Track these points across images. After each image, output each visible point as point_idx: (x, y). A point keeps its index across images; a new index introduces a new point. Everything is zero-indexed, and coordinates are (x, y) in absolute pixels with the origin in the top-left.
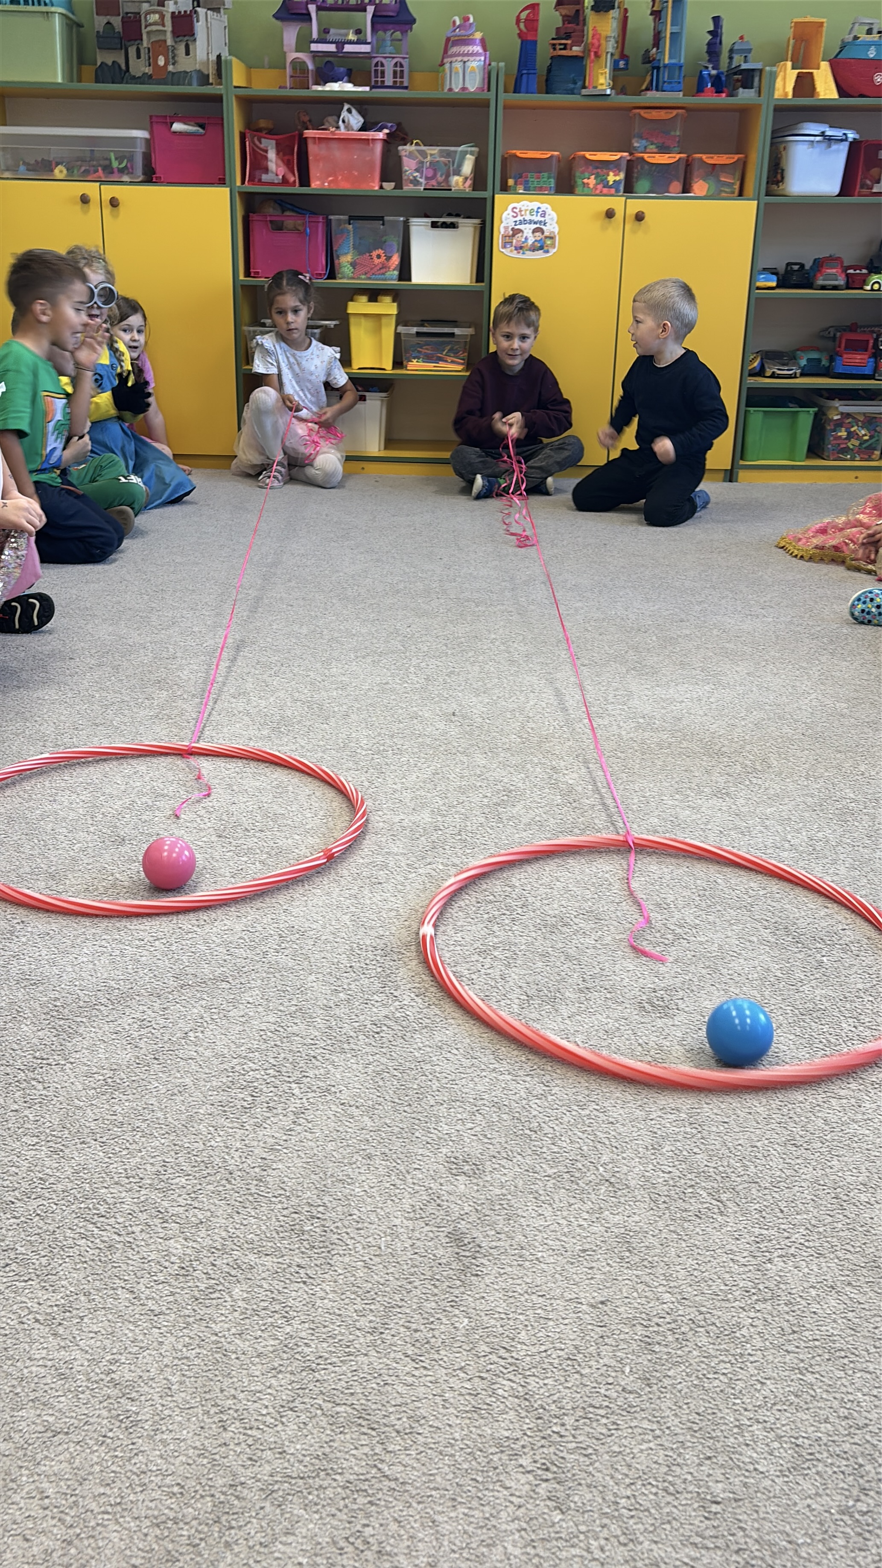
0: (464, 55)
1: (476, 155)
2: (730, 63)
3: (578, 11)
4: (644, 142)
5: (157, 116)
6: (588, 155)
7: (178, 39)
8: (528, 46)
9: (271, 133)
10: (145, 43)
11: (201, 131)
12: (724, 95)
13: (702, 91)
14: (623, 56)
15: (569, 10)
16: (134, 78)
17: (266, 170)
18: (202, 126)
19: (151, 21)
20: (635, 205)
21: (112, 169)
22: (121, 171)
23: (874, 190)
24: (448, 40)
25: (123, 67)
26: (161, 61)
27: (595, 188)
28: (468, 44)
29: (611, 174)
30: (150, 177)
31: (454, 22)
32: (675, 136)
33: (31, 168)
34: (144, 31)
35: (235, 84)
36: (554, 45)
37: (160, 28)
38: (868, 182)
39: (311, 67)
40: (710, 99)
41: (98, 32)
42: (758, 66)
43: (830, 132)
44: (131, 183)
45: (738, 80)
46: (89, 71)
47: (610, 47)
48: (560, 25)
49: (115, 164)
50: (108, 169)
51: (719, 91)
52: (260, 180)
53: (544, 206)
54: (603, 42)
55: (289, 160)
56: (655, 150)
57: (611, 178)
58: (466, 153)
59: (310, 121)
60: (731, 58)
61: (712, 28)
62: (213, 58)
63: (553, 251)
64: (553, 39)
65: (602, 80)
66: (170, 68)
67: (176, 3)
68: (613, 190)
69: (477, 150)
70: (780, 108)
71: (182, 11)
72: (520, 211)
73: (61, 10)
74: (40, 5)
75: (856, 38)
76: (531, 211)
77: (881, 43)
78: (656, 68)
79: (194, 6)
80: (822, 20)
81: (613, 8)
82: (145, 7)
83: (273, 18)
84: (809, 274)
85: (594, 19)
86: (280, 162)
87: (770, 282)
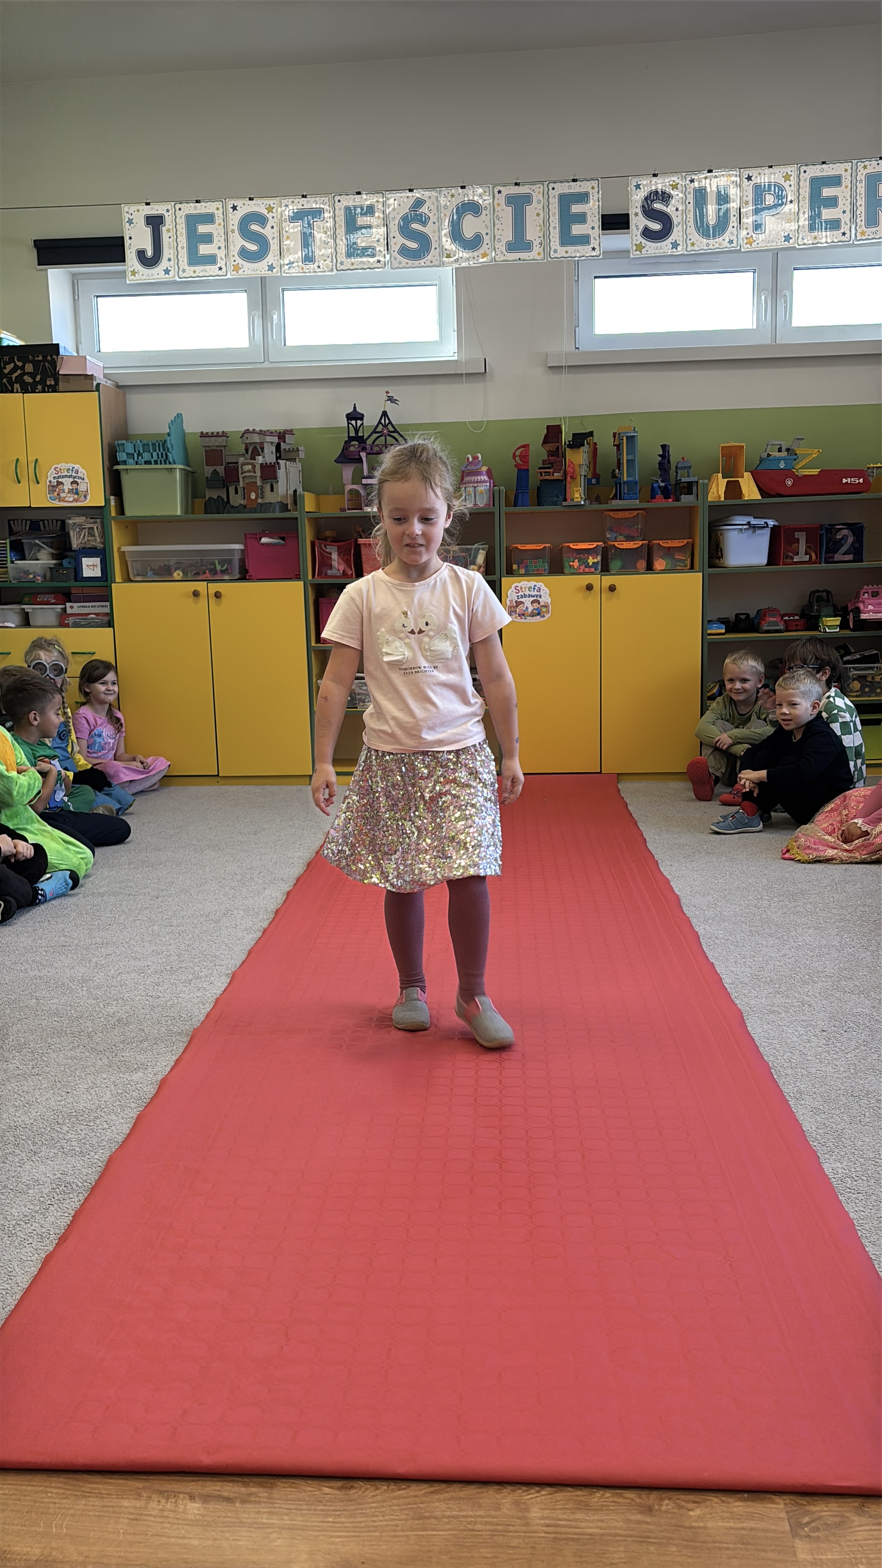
0: (474, 482)
1: (487, 550)
2: (677, 475)
3: (558, 447)
4: (615, 535)
5: (250, 534)
6: (571, 545)
7: (265, 482)
8: (523, 473)
9: (335, 540)
10: (241, 484)
11: (282, 542)
12: (670, 500)
13: (655, 498)
14: (596, 476)
15: (551, 446)
16: (233, 507)
17: (331, 567)
18: (283, 539)
19: (245, 470)
20: (608, 580)
21: (216, 571)
22: (223, 572)
23: (795, 560)
24: (463, 472)
25: (225, 499)
26: (253, 496)
27: (579, 568)
28: (477, 475)
29: (590, 558)
30: (244, 576)
31: (468, 459)
32: (637, 529)
33: (156, 572)
34: (240, 476)
35: (307, 510)
36: (541, 473)
37: (253, 474)
38: (790, 554)
39: (363, 493)
40: (660, 503)
41: (207, 477)
42: (695, 479)
43: (754, 522)
44: (231, 581)
45: (684, 487)
46: (200, 503)
47: (583, 471)
48: (546, 457)
49: (218, 567)
50: (214, 571)
51: (667, 497)
52: (326, 574)
53: (539, 584)
54: (577, 468)
55: (347, 559)
56: (624, 539)
57: (591, 561)
58: (479, 549)
59: (363, 531)
60: (677, 473)
61: (661, 453)
62: (291, 492)
63: (547, 616)
64: (540, 468)
65: (577, 495)
66: (260, 501)
67: (264, 457)
68: (593, 570)
69: (487, 546)
70: (714, 508)
71: (268, 462)
72: (521, 588)
73: (181, 466)
74: (165, 464)
75: (769, 455)
76: (530, 588)
77: (790, 457)
78: (619, 484)
79: (277, 458)
80: (742, 444)
81: (583, 445)
82: (241, 460)
83: (335, 461)
84: (753, 622)
85: (569, 453)
86: (341, 561)
87: (719, 628)
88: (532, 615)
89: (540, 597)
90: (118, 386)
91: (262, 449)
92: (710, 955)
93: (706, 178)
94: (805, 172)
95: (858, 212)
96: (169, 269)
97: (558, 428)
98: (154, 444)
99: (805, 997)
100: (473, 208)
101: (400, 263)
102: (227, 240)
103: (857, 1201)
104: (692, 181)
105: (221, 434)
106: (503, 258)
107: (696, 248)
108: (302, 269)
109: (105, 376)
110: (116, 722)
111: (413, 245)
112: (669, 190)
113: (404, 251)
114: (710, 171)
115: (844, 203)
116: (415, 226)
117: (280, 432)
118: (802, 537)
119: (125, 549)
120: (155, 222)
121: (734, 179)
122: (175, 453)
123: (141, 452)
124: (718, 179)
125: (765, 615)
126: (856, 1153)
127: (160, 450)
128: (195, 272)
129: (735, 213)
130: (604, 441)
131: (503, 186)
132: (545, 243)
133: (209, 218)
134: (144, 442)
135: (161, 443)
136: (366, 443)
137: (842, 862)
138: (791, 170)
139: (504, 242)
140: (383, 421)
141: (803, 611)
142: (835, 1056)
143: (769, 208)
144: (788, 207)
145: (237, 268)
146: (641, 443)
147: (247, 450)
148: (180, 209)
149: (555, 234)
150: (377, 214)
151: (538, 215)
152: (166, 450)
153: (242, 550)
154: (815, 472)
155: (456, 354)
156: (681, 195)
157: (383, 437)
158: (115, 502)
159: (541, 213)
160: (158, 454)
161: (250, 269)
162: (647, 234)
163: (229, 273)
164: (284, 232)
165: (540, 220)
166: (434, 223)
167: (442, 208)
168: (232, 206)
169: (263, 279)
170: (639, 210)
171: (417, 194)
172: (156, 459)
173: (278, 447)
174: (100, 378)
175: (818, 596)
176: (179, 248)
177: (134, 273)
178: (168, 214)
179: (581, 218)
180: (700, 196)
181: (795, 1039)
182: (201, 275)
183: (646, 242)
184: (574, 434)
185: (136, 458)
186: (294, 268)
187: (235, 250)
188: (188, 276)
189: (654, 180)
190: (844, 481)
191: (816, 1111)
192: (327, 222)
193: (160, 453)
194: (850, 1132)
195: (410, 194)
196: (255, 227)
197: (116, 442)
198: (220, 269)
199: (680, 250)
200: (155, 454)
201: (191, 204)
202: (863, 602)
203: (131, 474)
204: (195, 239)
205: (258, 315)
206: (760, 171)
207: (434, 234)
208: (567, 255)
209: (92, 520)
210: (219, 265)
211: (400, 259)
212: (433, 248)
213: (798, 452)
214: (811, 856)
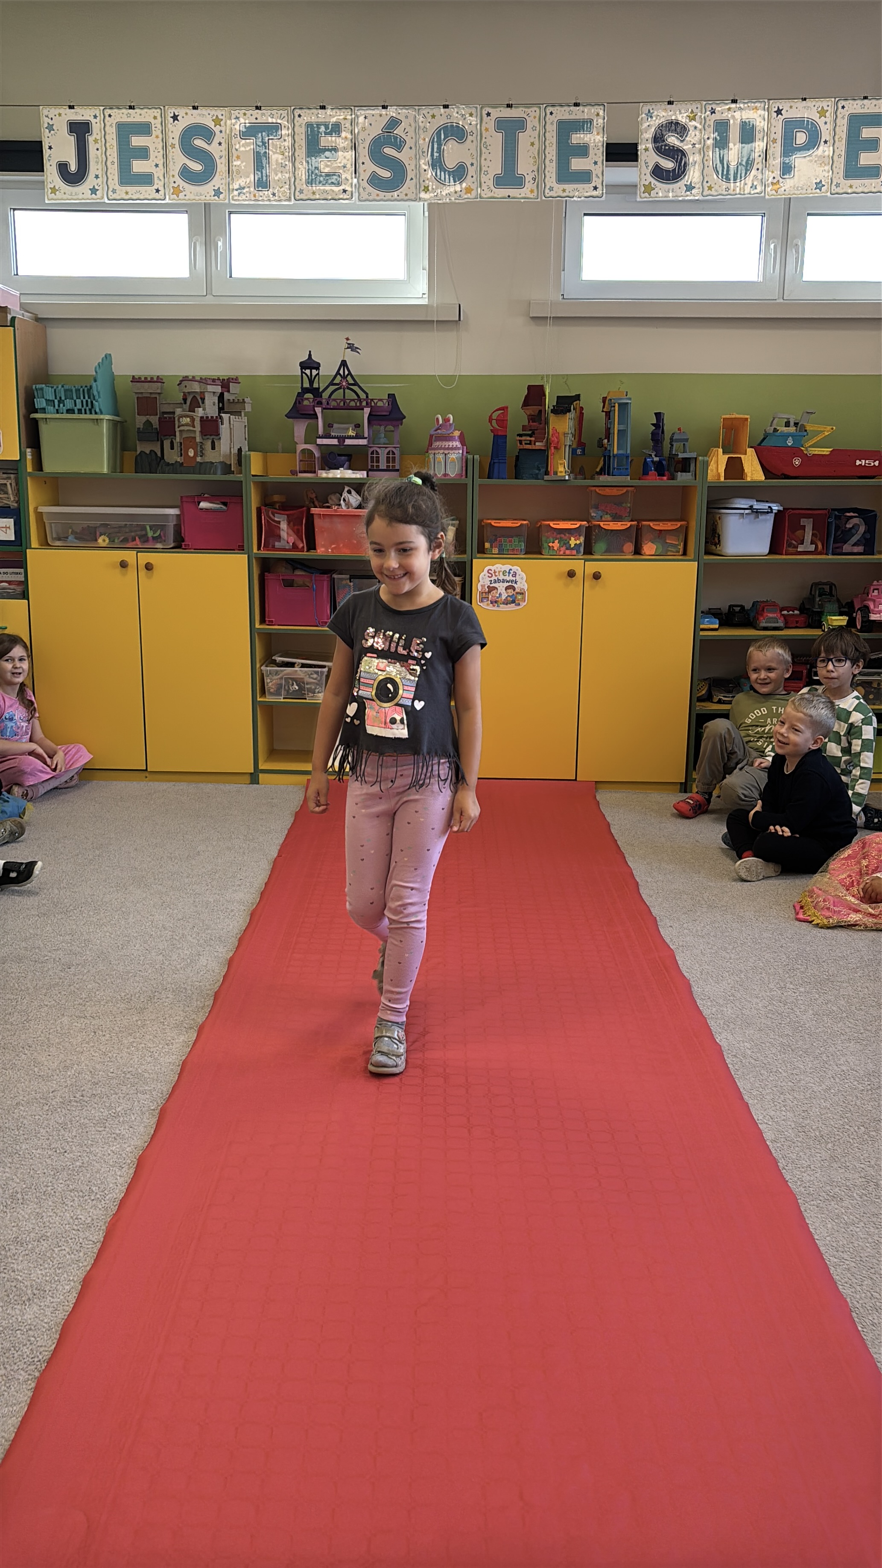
0: (445, 449)
2: (672, 449)
3: (540, 411)
4: (600, 512)
5: (187, 497)
6: (552, 524)
7: (204, 437)
8: (499, 440)
9: (284, 507)
10: (178, 439)
11: (224, 507)
12: (665, 478)
13: (647, 475)
14: (581, 444)
15: (533, 410)
16: (168, 464)
17: (279, 538)
18: (225, 504)
19: (183, 422)
20: (592, 567)
21: (147, 538)
22: (156, 539)
23: (799, 550)
24: (431, 436)
25: (159, 454)
26: (191, 453)
27: (559, 549)
28: (449, 441)
29: (573, 539)
30: (180, 544)
31: (438, 419)
32: (626, 508)
33: (79, 538)
34: (177, 430)
35: (253, 473)
36: (520, 441)
37: (191, 428)
38: (794, 542)
39: (317, 454)
40: (653, 480)
41: (139, 429)
42: (694, 455)
43: (757, 505)
44: (164, 550)
45: (680, 464)
46: (130, 457)
47: (569, 440)
48: (527, 423)
49: (150, 535)
50: (144, 539)
51: (661, 474)
52: (274, 546)
53: (515, 568)
54: (561, 437)
55: (298, 530)
56: (610, 519)
59: (316, 497)
60: (672, 445)
61: (655, 422)
62: (235, 451)
63: (523, 604)
64: (520, 435)
65: (561, 469)
66: (199, 459)
67: (204, 409)
68: (574, 552)
69: (457, 522)
70: (714, 489)
71: (210, 416)
72: (495, 572)
73: (108, 417)
74: (91, 413)
75: (775, 430)
76: (504, 573)
77: (801, 433)
78: (607, 457)
79: (219, 413)
80: (746, 416)
81: (570, 411)
82: (179, 411)
83: (286, 416)
84: (748, 615)
85: (552, 418)
86: (291, 532)
87: (712, 623)
88: (506, 603)
89: (516, 583)
90: (37, 319)
91: (203, 399)
93: (730, 109)
94: (843, 107)
96: (96, 187)
97: (541, 389)
98: (78, 391)
100: (457, 133)
101: (370, 194)
102: (165, 156)
104: (713, 112)
105: (155, 379)
106: (491, 195)
107: (713, 192)
108: (255, 196)
109: (22, 307)
111: (385, 174)
112: (685, 121)
113: (375, 181)
114: (734, 101)
116: (388, 151)
117: (224, 380)
118: (808, 524)
119: (42, 509)
120: (80, 130)
121: (761, 111)
122: (103, 402)
123: (63, 398)
124: (744, 111)
125: (763, 610)
127: (84, 398)
128: (127, 193)
129: (761, 153)
130: (592, 405)
131: (493, 107)
132: (539, 179)
133: (144, 129)
134: (66, 387)
135: (86, 389)
136: (321, 397)
138: (827, 104)
139: (491, 176)
140: (341, 372)
141: (803, 603)
143: (800, 149)
144: (822, 149)
145: (177, 191)
146: (633, 411)
147: (185, 400)
148: (110, 116)
149: (551, 169)
150: (343, 134)
151: (532, 144)
152: (92, 397)
153: (177, 515)
154: (826, 451)
155: (426, 296)
156: (699, 128)
157: (342, 390)
158: (32, 455)
159: (536, 143)
160: (82, 401)
161: (193, 193)
162: (658, 173)
163: (167, 197)
164: (234, 150)
165: (535, 150)
166: (411, 148)
167: (421, 131)
168: (172, 115)
169: (207, 206)
170: (649, 143)
171: (392, 112)
172: (80, 407)
173: (221, 397)
174: (15, 310)
175: (820, 588)
176: (109, 163)
177: (54, 190)
178: (95, 120)
179: (583, 151)
180: (722, 131)
182: (134, 197)
183: (657, 183)
184: (558, 397)
185: (57, 407)
186: (244, 194)
187: (175, 169)
188: (119, 198)
189: (669, 108)
190: (858, 463)
192: (285, 140)
193: (84, 401)
195: (384, 112)
196: (199, 143)
197: (34, 387)
199: (696, 193)
200: (78, 401)
201: (124, 111)
202: (874, 601)
203: (52, 424)
204: (127, 153)
205: (200, 241)
206: (792, 104)
207: (410, 162)
208: (565, 194)
209: (5, 476)
210: (156, 187)
211: (370, 189)
212: (409, 178)
213: (807, 429)
214: (831, 921)
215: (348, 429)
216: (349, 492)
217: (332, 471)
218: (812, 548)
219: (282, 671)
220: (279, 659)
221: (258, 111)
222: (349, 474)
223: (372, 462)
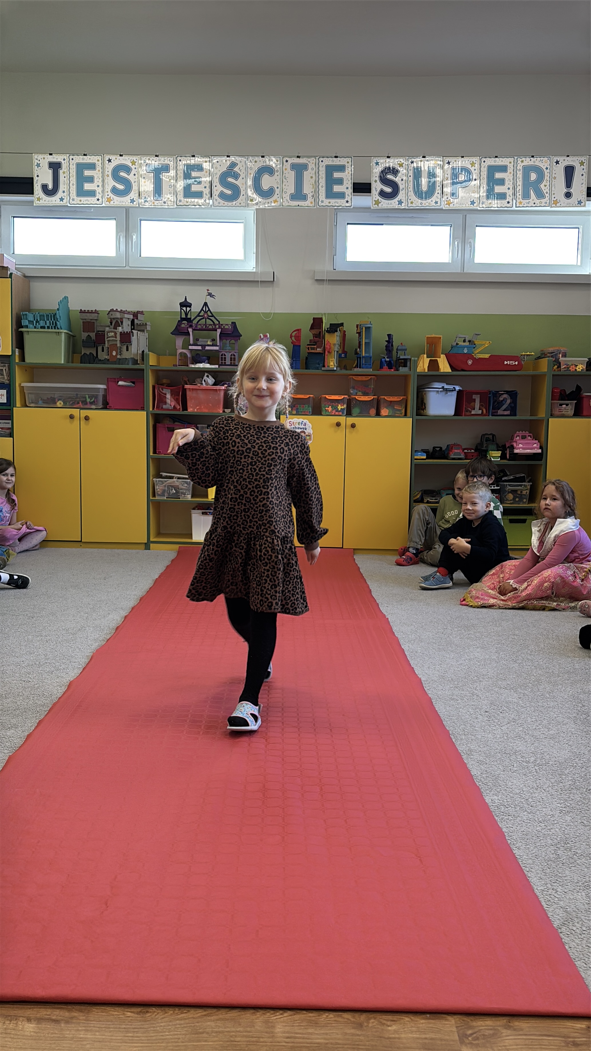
2: (397, 355)
3: (320, 332)
4: (355, 390)
5: (111, 378)
6: (327, 397)
7: (122, 344)
8: (296, 348)
9: (169, 386)
10: (106, 345)
11: (133, 385)
12: (393, 370)
13: (382, 368)
14: (345, 352)
15: (316, 331)
16: (100, 360)
17: (165, 403)
18: (133, 383)
19: (110, 336)
20: (351, 420)
21: (87, 402)
22: (91, 403)
23: (472, 413)
25: (95, 355)
26: (114, 353)
27: (332, 412)
29: (339, 405)
30: (106, 406)
32: (371, 388)
33: (45, 402)
34: (106, 340)
35: (151, 364)
36: (308, 348)
37: (115, 339)
38: (470, 409)
39: (189, 355)
40: (385, 371)
41: (83, 340)
42: (409, 357)
43: (446, 386)
44: (96, 409)
45: (402, 363)
46: (77, 357)
47: (336, 348)
48: (312, 338)
49: (88, 400)
50: (85, 402)
51: (390, 368)
52: (162, 408)
53: (305, 421)
54: (332, 346)
55: (177, 398)
56: (361, 394)
57: (340, 407)
59: (188, 380)
60: (397, 353)
61: (387, 339)
62: (140, 352)
64: (308, 345)
65: (332, 363)
66: (119, 357)
67: (123, 328)
68: (341, 413)
70: (421, 376)
71: (126, 331)
72: (293, 423)
73: (65, 331)
74: (55, 329)
75: (457, 344)
76: (299, 423)
77: (472, 346)
78: (359, 358)
79: (132, 329)
80: (440, 336)
81: (337, 331)
82: (107, 329)
83: (171, 334)
84: (444, 452)
85: (327, 336)
86: (173, 400)
87: (422, 455)
89: (306, 429)
90: (25, 276)
91: (122, 322)
92: (412, 662)
93: (421, 161)
94: (484, 162)
95: (518, 190)
96: (63, 198)
97: (321, 319)
98: (47, 316)
99: (474, 691)
100: (269, 170)
101: (219, 203)
102: (103, 181)
103: (508, 821)
104: (412, 162)
105: (94, 311)
106: (287, 204)
107: (414, 205)
109: (16, 269)
110: (12, 502)
111: (229, 192)
112: (397, 167)
113: (222, 196)
114: (424, 157)
115: (509, 184)
116: (230, 180)
117: (134, 313)
118: (477, 398)
119: (23, 385)
120: (55, 167)
121: (439, 163)
122: (62, 322)
123: (39, 320)
124: (429, 162)
125: (452, 448)
126: (508, 789)
127: (51, 320)
128: (80, 201)
129: (439, 185)
130: (351, 330)
131: (289, 158)
132: (316, 196)
133: (92, 166)
134: (41, 314)
135: (52, 315)
136: (192, 322)
137: (500, 608)
138: (476, 160)
139: (288, 194)
140: (204, 309)
141: (477, 447)
142: (494, 728)
143: (461, 183)
144: (473, 183)
145: (109, 200)
146: (375, 332)
147: (111, 323)
148: (72, 159)
149: (323, 191)
150: (205, 170)
151: (312, 177)
152: (56, 319)
154: (487, 356)
155: (255, 269)
156: (405, 171)
157: (204, 320)
158: (19, 353)
159: (314, 176)
161: (117, 201)
162: (382, 194)
163: (104, 203)
164: (142, 178)
165: (313, 181)
166: (243, 179)
167: (249, 170)
168: (108, 159)
169: (127, 209)
170: (378, 179)
171: (232, 159)
172: (49, 325)
173: (133, 322)
174: (12, 269)
175: (487, 438)
176: (71, 185)
177: (39, 199)
178: (64, 162)
179: (340, 181)
180: (417, 173)
181: (467, 716)
182: (84, 203)
183: (381, 199)
184: (330, 324)
185: (35, 325)
186: (148, 202)
187: (108, 188)
188: (76, 203)
189: (388, 160)
190: (506, 363)
191: (480, 762)
192: (172, 173)
193: (51, 322)
194: (503, 776)
195: (228, 158)
196: (123, 174)
197: (22, 313)
198: (98, 200)
199: (403, 206)
200: (48, 322)
201: (81, 157)
202: (516, 442)
203: (31, 334)
204: (81, 179)
205: (123, 235)
206: (456, 159)
207: (242, 186)
208: (329, 205)
209: (2, 364)
210: (97, 197)
211: (219, 200)
212: (241, 195)
213: (476, 343)
214: (479, 603)
215: (207, 342)
216: (208, 376)
217: (198, 364)
218: (480, 412)
219: (166, 481)
220: (164, 474)
221: (156, 157)
222: (208, 366)
223: (222, 360)
